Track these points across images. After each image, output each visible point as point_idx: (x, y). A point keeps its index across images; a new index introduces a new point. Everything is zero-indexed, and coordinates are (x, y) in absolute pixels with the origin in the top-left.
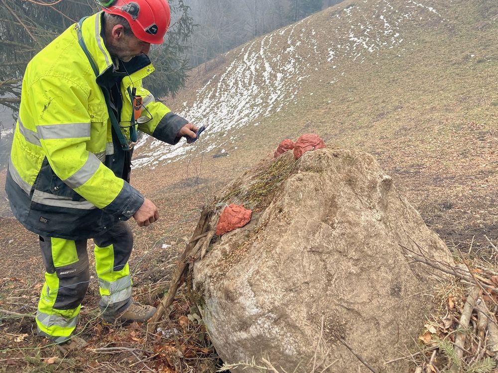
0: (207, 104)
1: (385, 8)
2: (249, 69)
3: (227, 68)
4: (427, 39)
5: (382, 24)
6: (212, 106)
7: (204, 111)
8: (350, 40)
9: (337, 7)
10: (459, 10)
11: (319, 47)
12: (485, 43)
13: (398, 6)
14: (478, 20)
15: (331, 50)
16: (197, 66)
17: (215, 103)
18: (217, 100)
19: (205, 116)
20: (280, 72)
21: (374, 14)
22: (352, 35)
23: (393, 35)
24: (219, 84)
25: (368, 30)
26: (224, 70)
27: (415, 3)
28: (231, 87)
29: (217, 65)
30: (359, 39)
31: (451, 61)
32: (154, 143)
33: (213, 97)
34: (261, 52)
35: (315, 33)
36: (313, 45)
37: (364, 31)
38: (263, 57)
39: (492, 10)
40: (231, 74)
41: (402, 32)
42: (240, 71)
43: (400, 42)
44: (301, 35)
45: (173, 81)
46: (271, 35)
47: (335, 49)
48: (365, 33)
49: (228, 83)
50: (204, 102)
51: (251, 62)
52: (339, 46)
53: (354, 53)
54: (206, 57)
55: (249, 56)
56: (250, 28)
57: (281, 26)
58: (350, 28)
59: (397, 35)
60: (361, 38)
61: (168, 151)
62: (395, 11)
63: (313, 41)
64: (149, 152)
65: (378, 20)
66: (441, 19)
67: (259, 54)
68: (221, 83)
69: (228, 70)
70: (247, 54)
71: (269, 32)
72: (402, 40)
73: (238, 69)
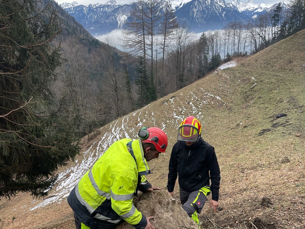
0: (91, 160)
1: (192, 98)
2: (116, 137)
3: (102, 137)
4: (217, 115)
5: (192, 107)
6: (94, 161)
7: (89, 165)
8: (174, 117)
9: (166, 98)
10: (233, 97)
11: (156, 122)
12: (247, 116)
13: (199, 96)
14: (243, 103)
15: (163, 124)
16: (83, 137)
17: (96, 160)
18: (97, 158)
19: (89, 168)
20: (135, 139)
21: (186, 102)
22: (175, 115)
23: (198, 114)
24: (98, 148)
25: (184, 111)
26: (100, 139)
27: (209, 94)
28: (105, 149)
29: (95, 136)
30: (179, 116)
31: (230, 127)
32: (59, 187)
33: (95, 156)
34: (123, 127)
35: (153, 114)
36: (153, 121)
37: (182, 111)
38: (123, 130)
39: (251, 97)
40: (105, 141)
41: (203, 111)
42: (110, 139)
43: (202, 117)
44: (146, 115)
45: (72, 151)
46: (128, 116)
47: (166, 123)
48: (182, 113)
49: (103, 146)
50: (89, 159)
51: (116, 133)
52: (168, 121)
53: (177, 125)
54: (88, 131)
55: (115, 129)
56: (115, 112)
57: (133, 110)
58: (174, 110)
59: (200, 113)
60: (180, 116)
61: (68, 192)
62: (198, 99)
63: (153, 119)
64: (56, 193)
65: (189, 105)
66: (224, 103)
67: (121, 128)
68: (98, 147)
69: (103, 139)
70: (114, 128)
71: (126, 114)
72: (203, 116)
73: (109, 138)
